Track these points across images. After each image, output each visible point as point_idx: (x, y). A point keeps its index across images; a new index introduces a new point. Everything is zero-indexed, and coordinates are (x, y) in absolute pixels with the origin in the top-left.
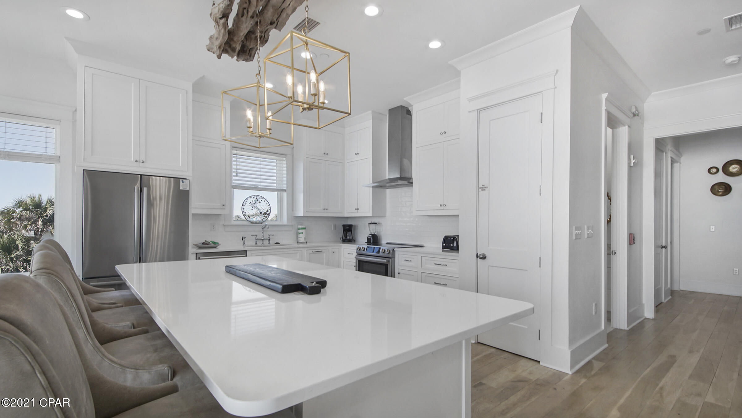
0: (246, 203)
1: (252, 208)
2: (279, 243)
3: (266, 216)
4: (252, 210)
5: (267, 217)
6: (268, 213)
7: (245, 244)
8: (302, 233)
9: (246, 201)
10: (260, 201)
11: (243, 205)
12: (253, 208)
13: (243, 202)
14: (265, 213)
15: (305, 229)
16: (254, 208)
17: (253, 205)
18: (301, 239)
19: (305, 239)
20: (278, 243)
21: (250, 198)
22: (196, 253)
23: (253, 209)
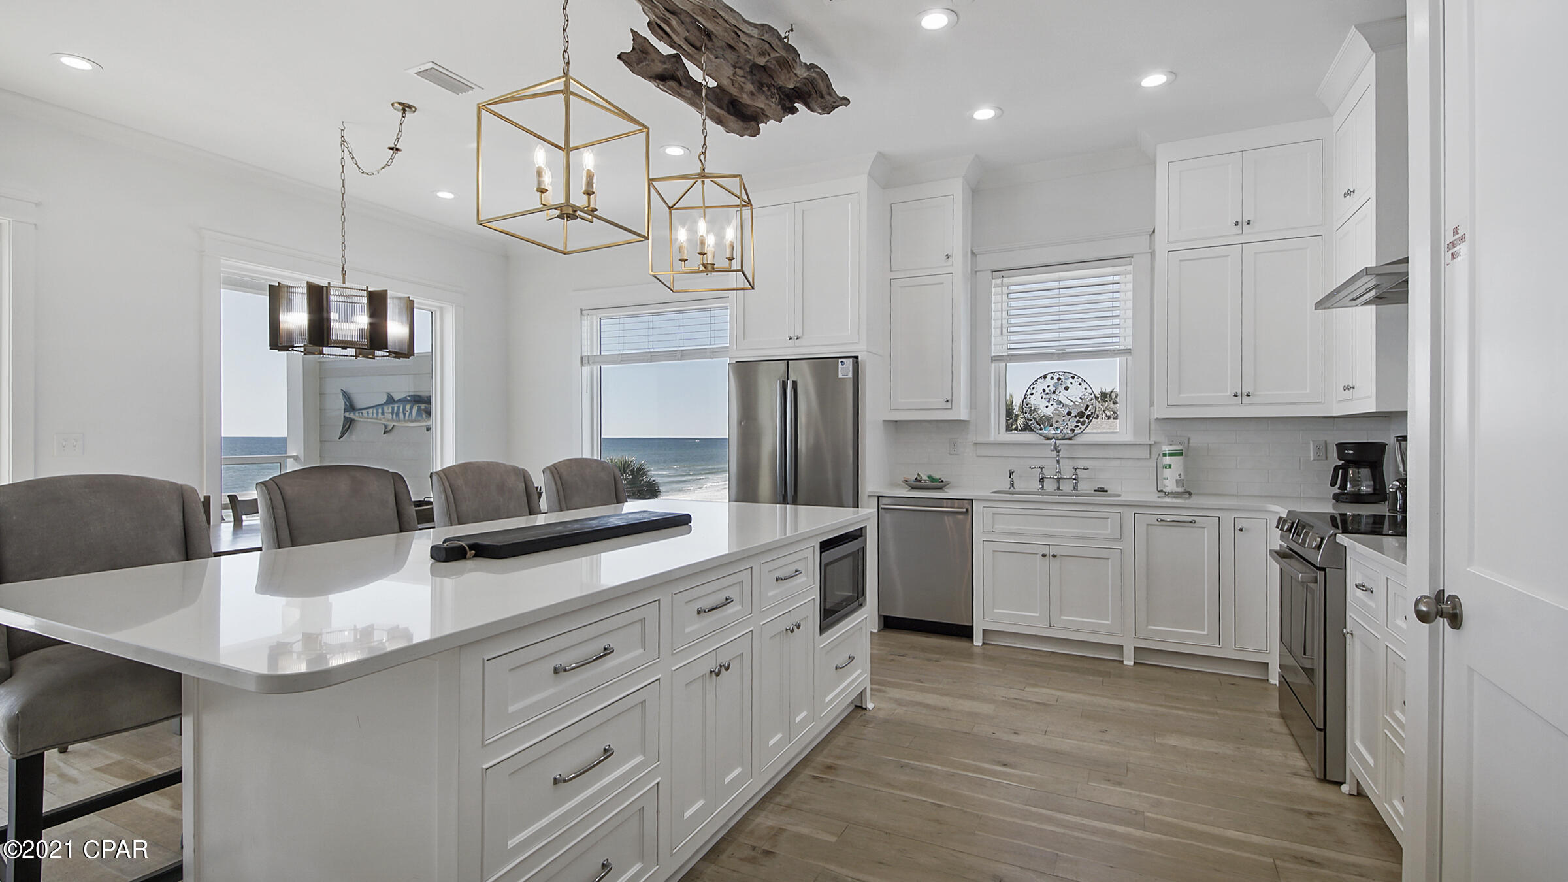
0: (1034, 391)
1: (1047, 404)
2: (1107, 491)
3: (1081, 420)
4: (1047, 407)
5: (1086, 424)
6: (1087, 413)
7: (1013, 486)
8: (1170, 466)
9: (1033, 388)
10: (1069, 385)
11: (1025, 398)
12: (1049, 402)
13: (1027, 391)
14: (1081, 414)
15: (1181, 454)
16: (1051, 402)
17: (1049, 395)
18: (1166, 482)
19: (1179, 482)
20: (1103, 490)
21: (1042, 380)
22: (879, 497)
23: (1049, 405)
